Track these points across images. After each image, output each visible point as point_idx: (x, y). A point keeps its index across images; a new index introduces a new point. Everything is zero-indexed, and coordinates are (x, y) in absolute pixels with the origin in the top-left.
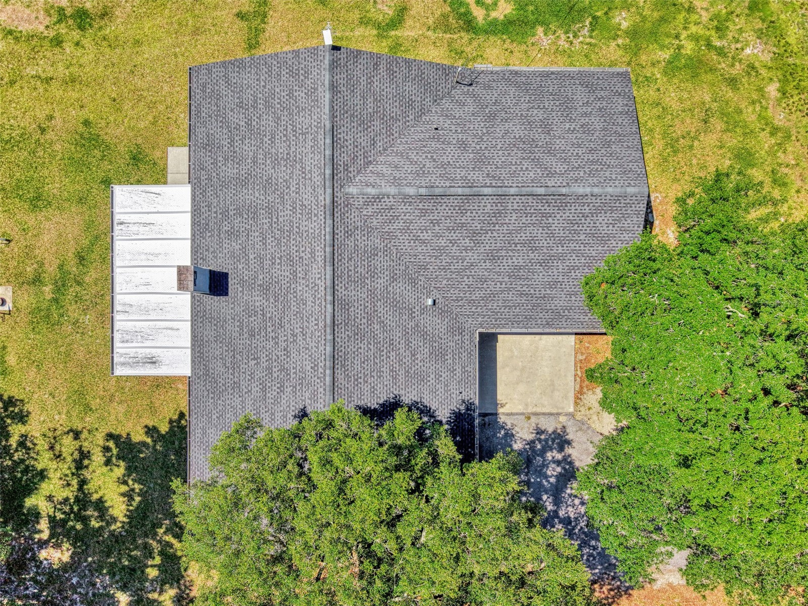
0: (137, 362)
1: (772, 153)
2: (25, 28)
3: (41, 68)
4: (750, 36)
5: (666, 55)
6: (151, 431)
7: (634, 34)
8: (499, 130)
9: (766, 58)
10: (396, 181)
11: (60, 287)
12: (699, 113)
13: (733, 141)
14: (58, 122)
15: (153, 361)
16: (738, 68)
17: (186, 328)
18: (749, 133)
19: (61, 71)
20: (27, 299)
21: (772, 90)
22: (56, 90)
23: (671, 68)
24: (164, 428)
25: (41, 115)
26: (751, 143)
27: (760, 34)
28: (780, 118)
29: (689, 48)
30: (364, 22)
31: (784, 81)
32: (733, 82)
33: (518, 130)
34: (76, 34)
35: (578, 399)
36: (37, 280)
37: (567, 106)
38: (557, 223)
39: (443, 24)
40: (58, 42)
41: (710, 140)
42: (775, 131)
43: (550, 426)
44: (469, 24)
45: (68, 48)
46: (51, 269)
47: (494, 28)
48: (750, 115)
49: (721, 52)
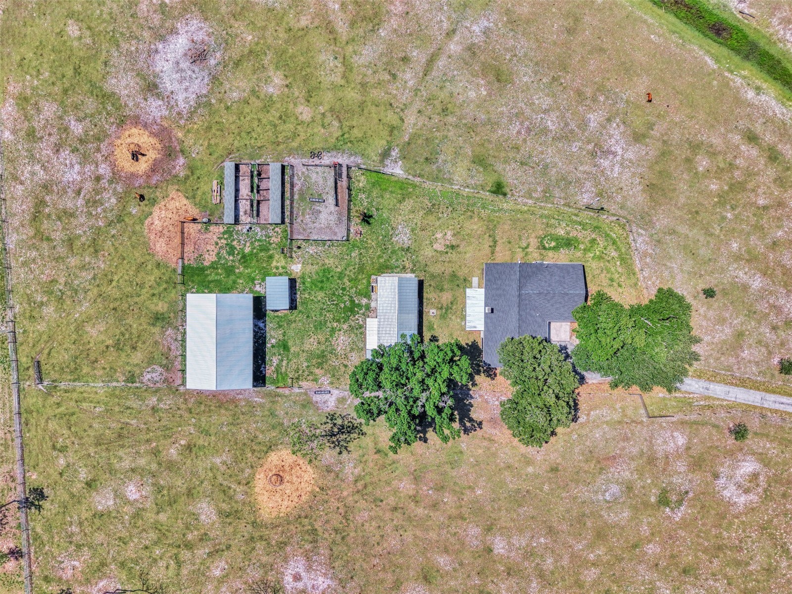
0: (471, 327)
1: (618, 278)
2: (439, 249)
3: (443, 258)
4: (613, 250)
5: (592, 255)
6: (467, 344)
7: (585, 250)
8: (553, 278)
9: (617, 255)
10: (532, 290)
11: (447, 310)
12: (600, 269)
13: (609, 276)
14: (446, 272)
15: (475, 327)
16: (610, 258)
17: (483, 320)
18: (612, 274)
19: (448, 259)
20: (439, 313)
21: (618, 263)
22: (446, 264)
23: (593, 258)
24: (470, 344)
25: (443, 270)
26: (613, 276)
27: (615, 250)
28: (620, 270)
29: (598, 253)
30: (519, 247)
31: (621, 261)
32: (608, 261)
33: (557, 278)
34: (451, 251)
35: (570, 338)
36: (441, 308)
37: (568, 272)
38: (566, 298)
39: (538, 248)
40: (447, 253)
41: (603, 275)
42: (619, 273)
43: (563, 344)
44: (544, 248)
45: (449, 254)
46: (445, 306)
47: (550, 249)
48: (613, 269)
49: (606, 254)
